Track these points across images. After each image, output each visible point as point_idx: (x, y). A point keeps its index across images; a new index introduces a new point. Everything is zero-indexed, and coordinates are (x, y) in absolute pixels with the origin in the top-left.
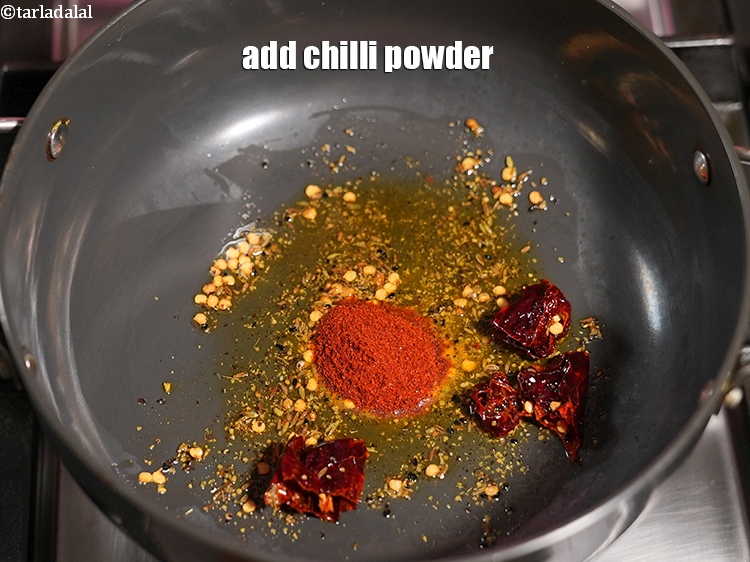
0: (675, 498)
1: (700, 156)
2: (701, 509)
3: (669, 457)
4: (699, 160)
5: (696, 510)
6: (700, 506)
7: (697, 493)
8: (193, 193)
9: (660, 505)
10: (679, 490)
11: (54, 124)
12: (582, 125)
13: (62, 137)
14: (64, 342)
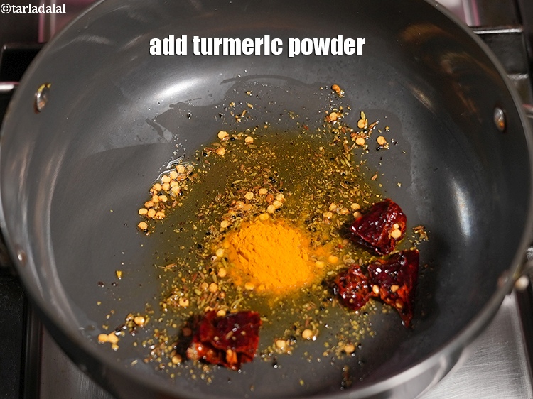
0: (480, 354)
1: (499, 112)
2: (499, 362)
5: (495, 363)
7: (496, 351)
8: (138, 136)
9: (469, 360)
10: (482, 349)
11: (39, 87)
12: (414, 89)
13: (44, 97)
14: (46, 241)
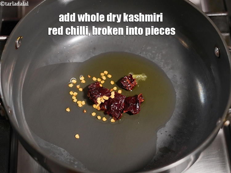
0: (207, 155)
1: (217, 49)
2: (216, 158)
3: (207, 141)
4: (216, 50)
5: (214, 159)
6: (215, 157)
7: (214, 153)
8: (60, 59)
9: (203, 157)
10: (209, 152)
11: (18, 38)
12: (180, 39)
13: (20, 42)
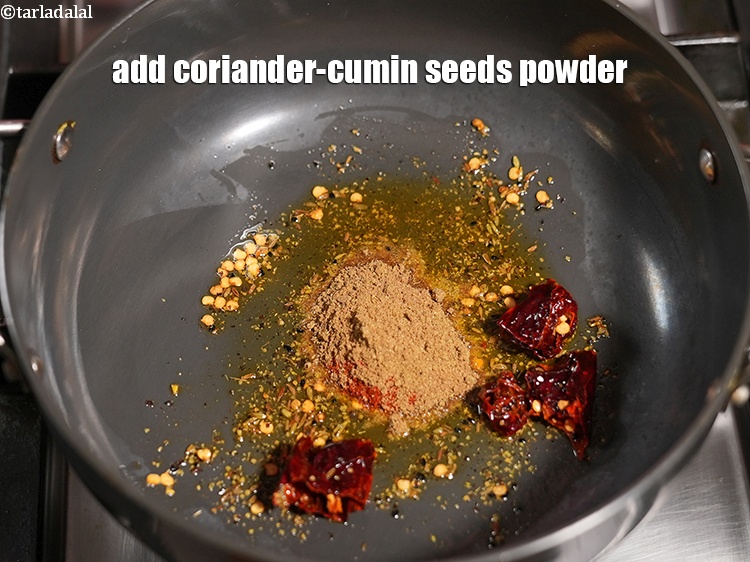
0: (684, 496)
1: (706, 154)
2: (710, 507)
4: (705, 158)
5: (705, 508)
6: (709, 504)
7: (706, 490)
8: (199, 194)
9: (669, 503)
10: (687, 488)
11: (60, 126)
12: (588, 124)
13: (67, 140)
14: (71, 344)
